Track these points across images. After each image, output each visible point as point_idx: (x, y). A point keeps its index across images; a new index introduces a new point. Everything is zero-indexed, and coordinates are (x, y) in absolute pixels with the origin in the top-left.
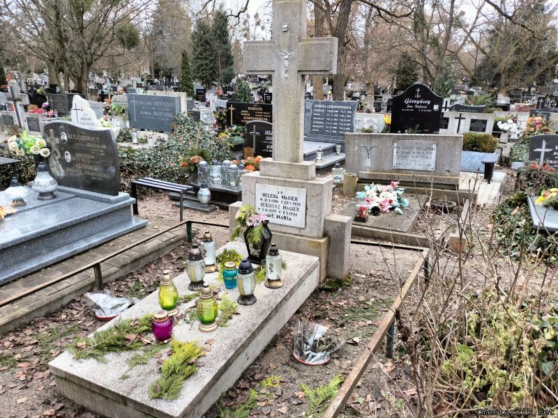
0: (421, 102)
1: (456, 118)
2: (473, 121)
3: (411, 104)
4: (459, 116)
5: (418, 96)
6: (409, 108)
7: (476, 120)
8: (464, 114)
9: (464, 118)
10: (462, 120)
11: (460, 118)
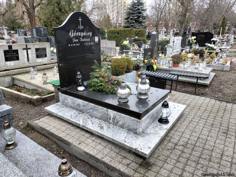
0: (85, 34)
1: (24, 49)
2: (37, 50)
3: (76, 37)
4: (25, 47)
5: (81, 27)
6: (76, 43)
8: (30, 45)
9: (30, 49)
10: (29, 51)
11: (27, 49)
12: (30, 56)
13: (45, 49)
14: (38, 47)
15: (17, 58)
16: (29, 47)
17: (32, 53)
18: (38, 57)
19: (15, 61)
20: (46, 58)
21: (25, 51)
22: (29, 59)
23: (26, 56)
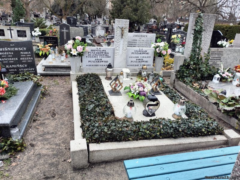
1: (8, 30)
2: (18, 31)
7: (20, 31)
8: (12, 28)
9: (13, 30)
12: (13, 35)
13: (25, 32)
14: (19, 29)
15: (4, 35)
16: (12, 29)
17: (15, 33)
18: (19, 36)
19: (2, 36)
20: (26, 38)
21: (10, 31)
22: (12, 37)
23: (10, 34)
